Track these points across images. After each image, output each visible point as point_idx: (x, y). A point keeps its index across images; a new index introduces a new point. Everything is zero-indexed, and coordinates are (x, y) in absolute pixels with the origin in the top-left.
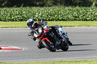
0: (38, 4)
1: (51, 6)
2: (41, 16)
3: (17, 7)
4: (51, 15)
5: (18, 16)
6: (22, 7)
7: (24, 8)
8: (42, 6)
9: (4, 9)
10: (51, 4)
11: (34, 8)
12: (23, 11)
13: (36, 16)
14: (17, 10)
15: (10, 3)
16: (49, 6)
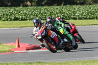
1: (92, 4)
3: (57, 5)
4: (91, 14)
5: (59, 15)
6: (62, 6)
9: (45, 7)
10: (91, 3)
11: (74, 6)
12: (63, 9)
13: (77, 14)
14: (57, 9)
16: (90, 4)
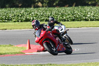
0: (90, 3)
2: (93, 16)
5: (70, 16)
7: (76, 8)
8: (94, 5)
11: (86, 8)
12: (75, 10)
13: (88, 16)
15: (61, 2)
